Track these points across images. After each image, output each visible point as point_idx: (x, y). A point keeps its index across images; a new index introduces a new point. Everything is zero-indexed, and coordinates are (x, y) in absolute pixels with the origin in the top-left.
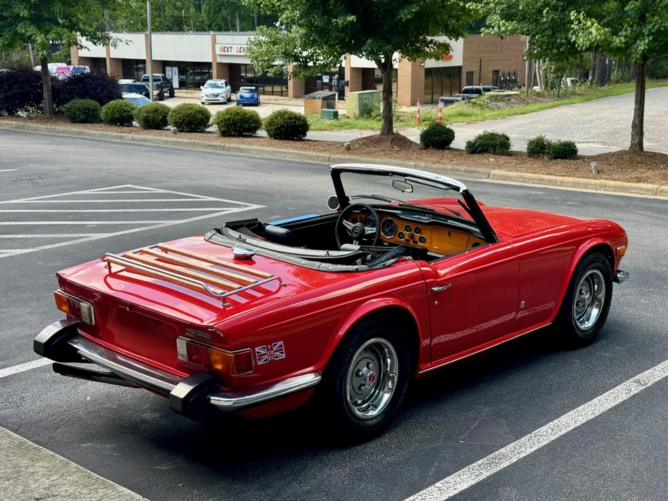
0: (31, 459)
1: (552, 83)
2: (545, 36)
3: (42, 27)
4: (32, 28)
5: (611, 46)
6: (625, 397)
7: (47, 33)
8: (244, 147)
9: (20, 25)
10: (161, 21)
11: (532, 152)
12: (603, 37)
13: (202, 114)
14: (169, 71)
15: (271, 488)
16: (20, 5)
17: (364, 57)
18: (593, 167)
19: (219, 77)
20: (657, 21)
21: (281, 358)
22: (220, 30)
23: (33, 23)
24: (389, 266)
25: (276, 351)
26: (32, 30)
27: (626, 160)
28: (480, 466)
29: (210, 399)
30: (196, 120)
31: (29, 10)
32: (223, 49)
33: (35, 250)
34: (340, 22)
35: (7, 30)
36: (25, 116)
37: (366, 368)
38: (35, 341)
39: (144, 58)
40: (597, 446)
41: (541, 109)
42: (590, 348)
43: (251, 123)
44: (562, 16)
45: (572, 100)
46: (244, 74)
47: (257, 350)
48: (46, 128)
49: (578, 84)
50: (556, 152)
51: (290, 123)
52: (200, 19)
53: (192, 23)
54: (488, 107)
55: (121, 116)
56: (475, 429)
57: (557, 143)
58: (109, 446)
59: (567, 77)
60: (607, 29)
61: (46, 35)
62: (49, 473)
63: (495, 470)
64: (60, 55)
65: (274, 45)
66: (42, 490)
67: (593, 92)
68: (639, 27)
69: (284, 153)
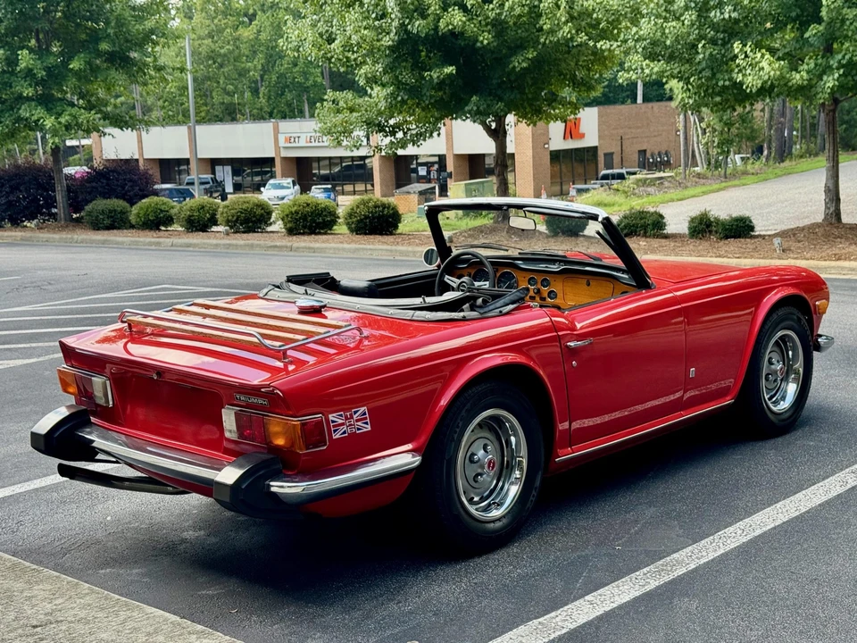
0: (28, 582)
1: (717, 161)
2: (702, 78)
3: (52, 109)
4: (38, 111)
5: (790, 84)
6: (839, 490)
7: (59, 115)
8: (317, 245)
9: (23, 107)
10: (209, 111)
11: (694, 231)
12: (778, 73)
13: (262, 209)
14: (219, 171)
15: (359, 610)
16: (22, 82)
17: (468, 120)
18: (776, 245)
19: (284, 175)
20: (847, 49)
21: (365, 430)
22: (284, 117)
23: (40, 104)
24: (508, 313)
25: (357, 421)
26: (39, 112)
27: (820, 234)
28: (645, 574)
29: (269, 486)
30: (254, 216)
31: (35, 88)
32: (289, 140)
33: (41, 359)
34: (435, 76)
35: (7, 115)
36: (33, 226)
37: (482, 452)
38: (32, 433)
39: (187, 156)
40: (805, 546)
41: (704, 193)
42: (787, 436)
43: (326, 216)
44: (723, 51)
45: (744, 181)
46: (317, 171)
47: (331, 417)
48: (60, 238)
49: (751, 162)
50: (726, 230)
51: (376, 212)
52: (258, 106)
53: (248, 111)
54: (634, 194)
55: (157, 217)
56: (636, 533)
57: (727, 218)
58: (137, 571)
59: (735, 154)
60: (782, 63)
61: (56, 118)
62: (52, 596)
63: (667, 579)
64: (80, 160)
65: (351, 112)
66: (42, 616)
67: (770, 170)
68: (825, 59)
69: (370, 249)
